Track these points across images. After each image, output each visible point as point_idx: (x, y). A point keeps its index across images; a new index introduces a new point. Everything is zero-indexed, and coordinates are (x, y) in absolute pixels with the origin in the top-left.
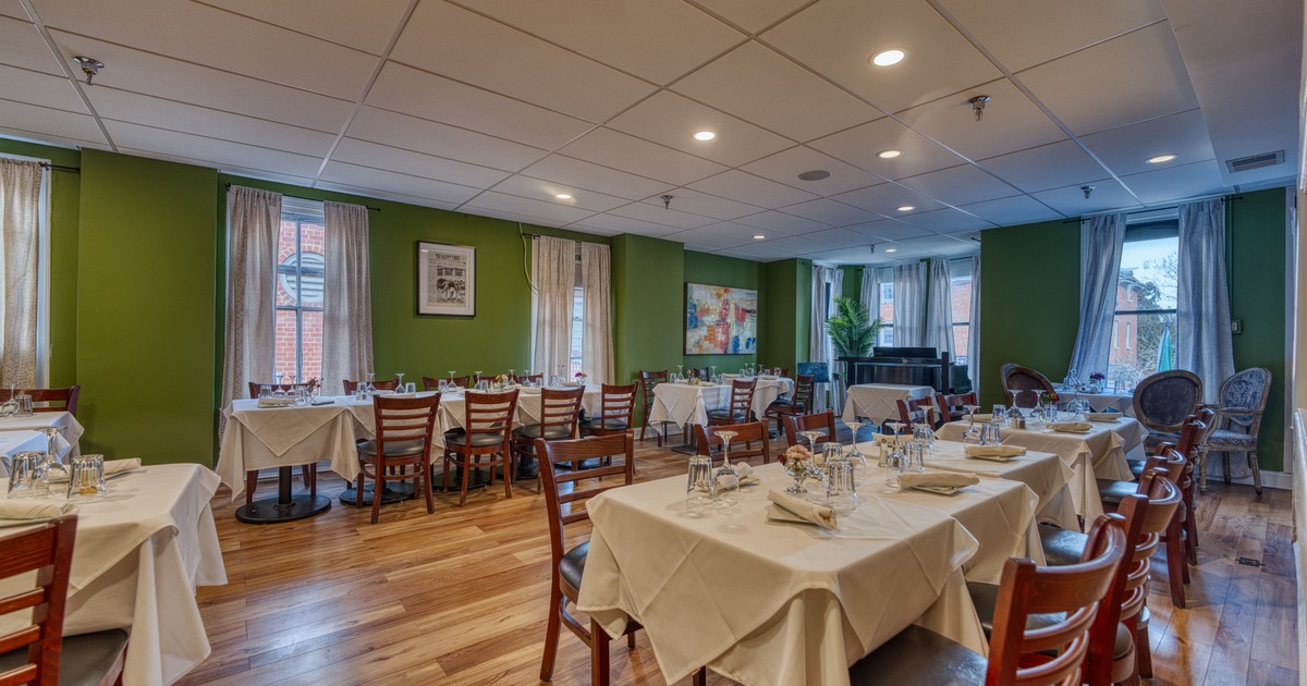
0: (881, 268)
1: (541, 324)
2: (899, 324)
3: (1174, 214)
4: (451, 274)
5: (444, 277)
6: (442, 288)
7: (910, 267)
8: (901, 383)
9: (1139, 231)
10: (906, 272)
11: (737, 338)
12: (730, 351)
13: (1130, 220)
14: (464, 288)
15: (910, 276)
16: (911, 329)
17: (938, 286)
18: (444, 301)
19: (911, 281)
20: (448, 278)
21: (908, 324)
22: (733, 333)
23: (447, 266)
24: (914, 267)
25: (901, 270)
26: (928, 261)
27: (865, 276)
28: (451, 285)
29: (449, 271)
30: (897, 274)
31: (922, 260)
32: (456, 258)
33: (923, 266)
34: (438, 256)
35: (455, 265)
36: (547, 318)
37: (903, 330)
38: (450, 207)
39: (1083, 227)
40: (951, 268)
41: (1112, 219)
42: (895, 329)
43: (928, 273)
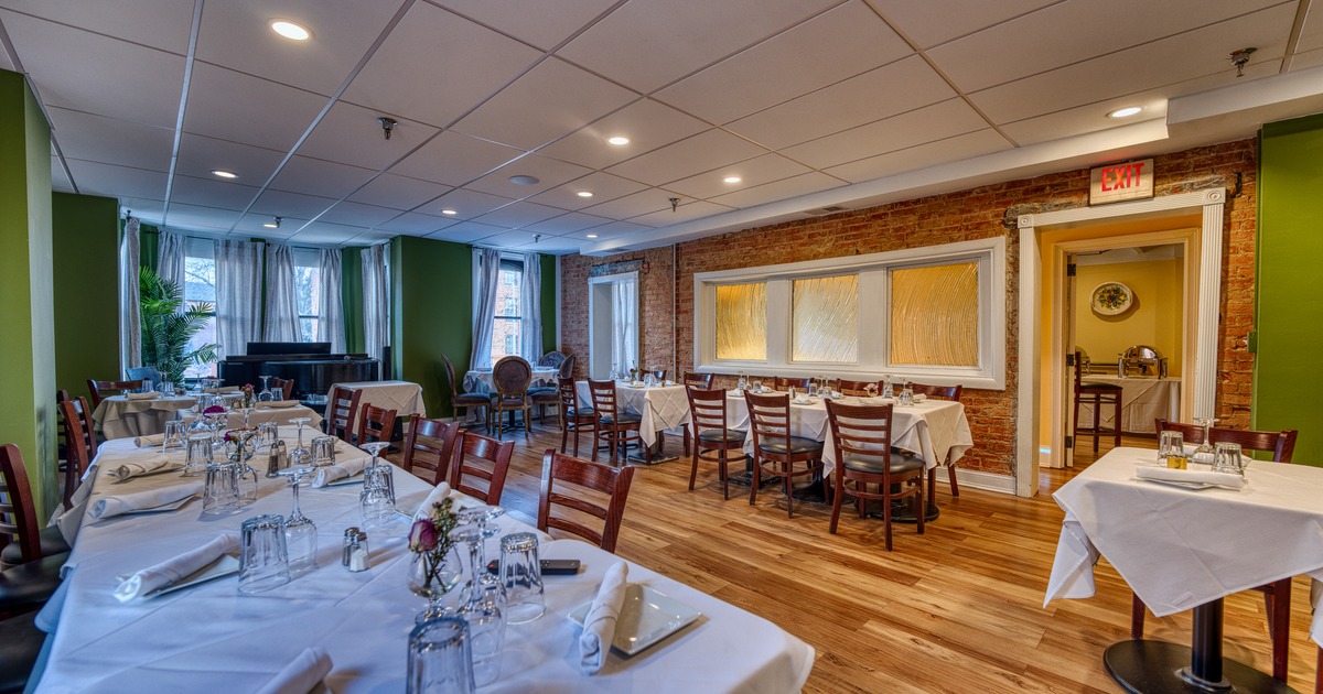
0: (190, 237)
2: (223, 311)
7: (241, 246)
9: (507, 263)
10: (233, 250)
13: (503, 256)
15: (241, 255)
16: (242, 319)
17: (280, 276)
19: (242, 262)
21: (238, 314)
24: (247, 246)
25: (225, 247)
26: (265, 242)
27: (164, 242)
30: (221, 249)
31: (254, 240)
33: (260, 246)
37: (231, 320)
39: (474, 252)
40: (295, 257)
41: (496, 253)
42: (218, 321)
43: (265, 257)
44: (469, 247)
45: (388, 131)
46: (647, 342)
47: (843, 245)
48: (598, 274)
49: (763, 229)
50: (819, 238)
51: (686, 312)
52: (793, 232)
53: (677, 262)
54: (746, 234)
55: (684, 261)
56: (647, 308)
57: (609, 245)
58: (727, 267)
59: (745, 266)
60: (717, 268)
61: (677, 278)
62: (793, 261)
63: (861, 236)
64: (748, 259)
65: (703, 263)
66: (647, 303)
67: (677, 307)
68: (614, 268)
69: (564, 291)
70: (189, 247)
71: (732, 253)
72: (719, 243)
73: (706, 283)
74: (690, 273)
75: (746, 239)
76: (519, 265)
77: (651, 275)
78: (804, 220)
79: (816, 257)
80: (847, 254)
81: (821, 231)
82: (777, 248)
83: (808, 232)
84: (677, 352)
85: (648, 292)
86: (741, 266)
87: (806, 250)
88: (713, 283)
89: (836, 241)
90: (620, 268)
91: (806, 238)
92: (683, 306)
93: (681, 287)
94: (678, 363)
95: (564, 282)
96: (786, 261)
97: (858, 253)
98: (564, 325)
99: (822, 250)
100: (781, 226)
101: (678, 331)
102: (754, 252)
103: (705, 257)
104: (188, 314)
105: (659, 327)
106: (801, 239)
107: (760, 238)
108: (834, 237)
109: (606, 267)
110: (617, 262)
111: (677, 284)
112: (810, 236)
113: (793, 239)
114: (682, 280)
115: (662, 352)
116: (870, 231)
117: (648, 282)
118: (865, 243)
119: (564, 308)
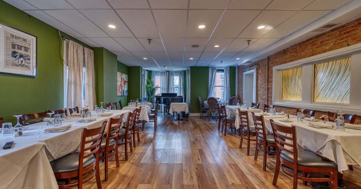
0: (157, 72)
1: (69, 83)
2: (162, 87)
3: (223, 69)
4: (21, 49)
5: (16, 50)
6: (15, 57)
7: (164, 73)
8: (175, 102)
9: (219, 70)
10: (163, 74)
11: (124, 90)
12: (123, 95)
13: (218, 69)
14: (29, 59)
15: (164, 75)
16: (165, 88)
17: (171, 78)
18: (17, 65)
19: (165, 76)
20: (19, 51)
21: (164, 87)
22: (123, 89)
23: (18, 44)
24: (166, 73)
25: (162, 73)
26: (169, 71)
27: (152, 74)
28: (21, 56)
29: (20, 47)
30: (161, 74)
31: (167, 71)
32: (25, 40)
33: (168, 72)
34: (12, 36)
35: (23, 44)
36: (73, 80)
37: (163, 88)
38: (21, 9)
39: (209, 69)
40: (174, 74)
41: (215, 68)
42: (161, 89)
43: (169, 75)
44: (208, 67)
45: (150, 42)
46: (259, 93)
47: (339, 43)
48: (246, 71)
49: (299, 44)
50: (326, 42)
51: (271, 82)
52: (313, 42)
53: (268, 63)
54: (293, 48)
55: (270, 62)
56: (259, 81)
57: (245, 61)
58: (285, 63)
59: (292, 61)
60: (281, 64)
61: (268, 69)
62: (313, 55)
63: (351, 36)
64: (293, 58)
65: (276, 62)
66: (259, 79)
67: (268, 80)
68: (250, 68)
69: (238, 77)
70: (156, 74)
71: (287, 56)
72: (282, 53)
73: (278, 70)
74: (272, 67)
75: (292, 50)
76: (223, 71)
77: (260, 69)
78: (319, 35)
79: (324, 52)
80: (342, 46)
81: (327, 38)
82: (305, 51)
83: (320, 41)
84: (268, 97)
85: (259, 75)
86: (290, 61)
87: (319, 49)
88: (281, 70)
89: (336, 42)
90: (251, 68)
91: (319, 43)
92: (270, 80)
93: (269, 72)
94: (268, 101)
95: (238, 74)
96: (309, 56)
97: (348, 45)
98: (238, 88)
99: (327, 48)
100: (307, 41)
101: (268, 89)
102: (296, 55)
103: (277, 60)
104: (155, 88)
105: (262, 88)
106: (317, 44)
107: (298, 48)
108: (334, 40)
109: (248, 68)
110: (251, 66)
111: (268, 72)
112: (321, 42)
113: (313, 45)
114: (269, 70)
115: (263, 97)
116: (357, 32)
117: (259, 72)
118: (353, 39)
119: (238, 83)
